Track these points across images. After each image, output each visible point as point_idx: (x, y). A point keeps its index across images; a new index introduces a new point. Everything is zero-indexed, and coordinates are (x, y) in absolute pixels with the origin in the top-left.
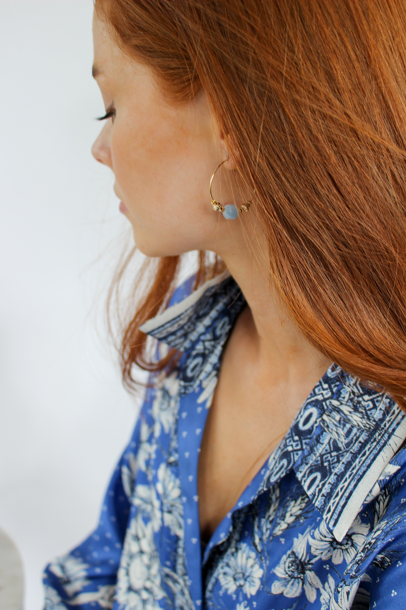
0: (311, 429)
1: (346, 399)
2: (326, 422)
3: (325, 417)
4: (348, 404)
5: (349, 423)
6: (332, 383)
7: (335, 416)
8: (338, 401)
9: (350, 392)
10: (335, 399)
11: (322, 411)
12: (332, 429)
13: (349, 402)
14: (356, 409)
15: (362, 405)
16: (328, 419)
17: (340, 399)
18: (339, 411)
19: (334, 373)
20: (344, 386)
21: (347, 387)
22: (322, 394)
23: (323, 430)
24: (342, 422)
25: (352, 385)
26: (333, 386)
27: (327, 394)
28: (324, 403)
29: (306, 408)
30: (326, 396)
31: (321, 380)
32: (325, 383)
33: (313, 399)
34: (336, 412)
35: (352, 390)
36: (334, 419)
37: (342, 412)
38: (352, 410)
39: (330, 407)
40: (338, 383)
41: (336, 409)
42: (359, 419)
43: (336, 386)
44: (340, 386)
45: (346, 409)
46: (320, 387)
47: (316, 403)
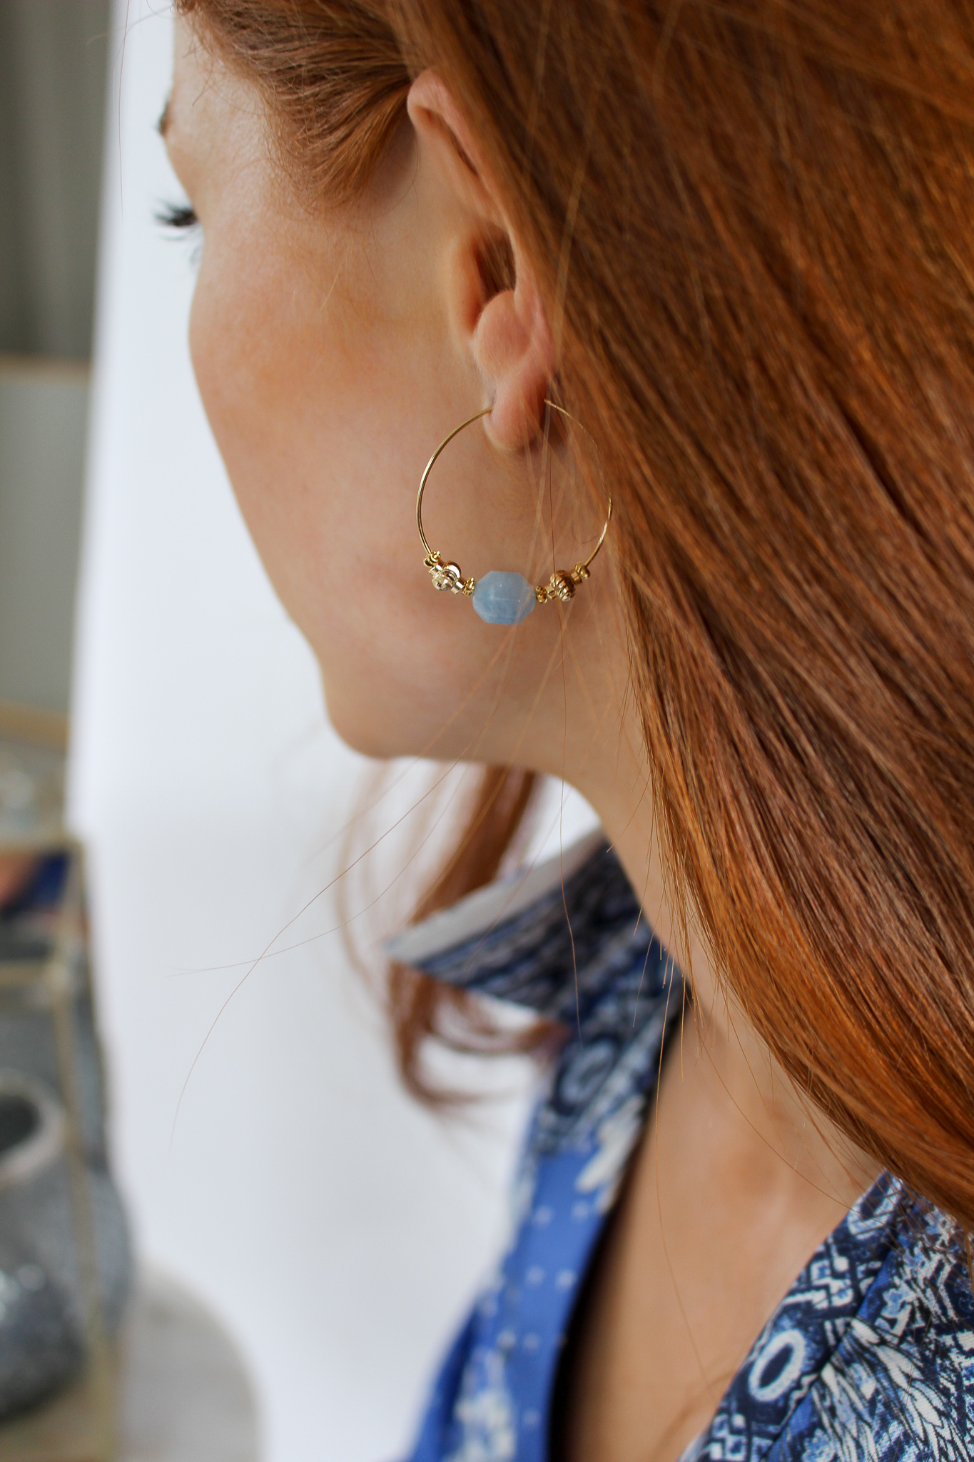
0: (781, 1404)
1: (899, 1329)
2: (831, 1395)
3: (828, 1374)
4: (904, 1346)
5: (901, 1422)
6: (862, 1262)
7: (860, 1379)
8: (874, 1329)
9: (912, 1304)
10: (862, 1321)
11: (822, 1355)
12: (844, 1426)
13: (909, 1343)
14: (929, 1377)
15: (952, 1363)
16: (838, 1383)
17: (879, 1322)
18: (876, 1367)
19: (870, 1223)
20: (897, 1280)
21: (904, 1287)
22: (826, 1287)
23: (815, 1419)
24: (880, 1408)
25: (921, 1283)
26: (861, 1268)
27: (841, 1292)
28: (828, 1325)
29: (776, 1326)
30: (839, 1302)
31: (830, 1240)
32: (842, 1252)
33: (800, 1298)
34: (866, 1365)
35: (919, 1299)
36: (857, 1388)
37: (886, 1370)
38: (916, 1374)
39: (847, 1344)
40: (877, 1265)
41: (867, 1355)
42: (933, 1417)
43: (871, 1273)
44: (883, 1280)
45: (898, 1365)
46: (826, 1262)
47: (805, 1317)
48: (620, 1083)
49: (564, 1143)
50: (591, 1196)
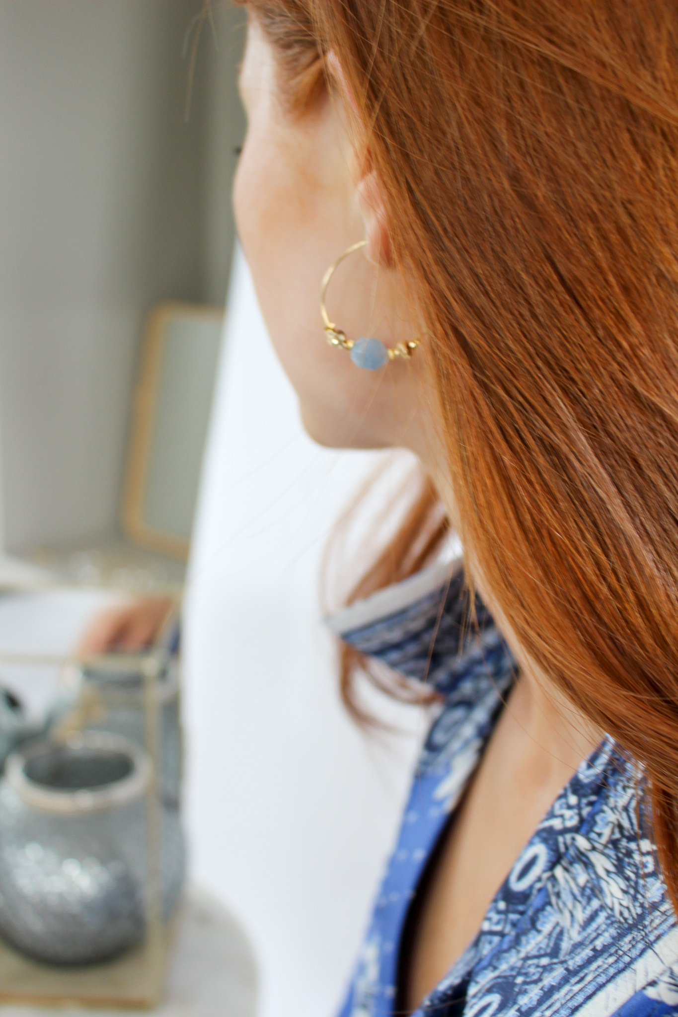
0: (528, 892)
1: (604, 840)
2: (559, 885)
3: (559, 872)
4: (607, 851)
5: (599, 899)
6: (585, 797)
7: (578, 874)
8: (589, 839)
9: (612, 823)
10: (583, 835)
11: (556, 859)
12: (564, 904)
13: (609, 848)
15: (634, 860)
16: (564, 877)
17: (593, 836)
18: (588, 865)
19: (591, 772)
20: (605, 808)
21: (609, 812)
22: (562, 816)
23: (547, 900)
24: (588, 892)
25: (620, 809)
26: (584, 801)
27: (571, 818)
28: (561, 839)
29: (531, 843)
30: (569, 824)
31: (568, 786)
32: (575, 792)
33: (547, 824)
34: (581, 864)
35: (618, 820)
36: (574, 879)
37: (593, 867)
38: (612, 868)
39: (572, 852)
40: (593, 798)
41: (584, 859)
42: (619, 894)
43: (591, 804)
44: (597, 807)
45: (602, 863)
46: (563, 800)
47: (548, 836)
48: (467, 731)
49: (430, 770)
50: (441, 802)
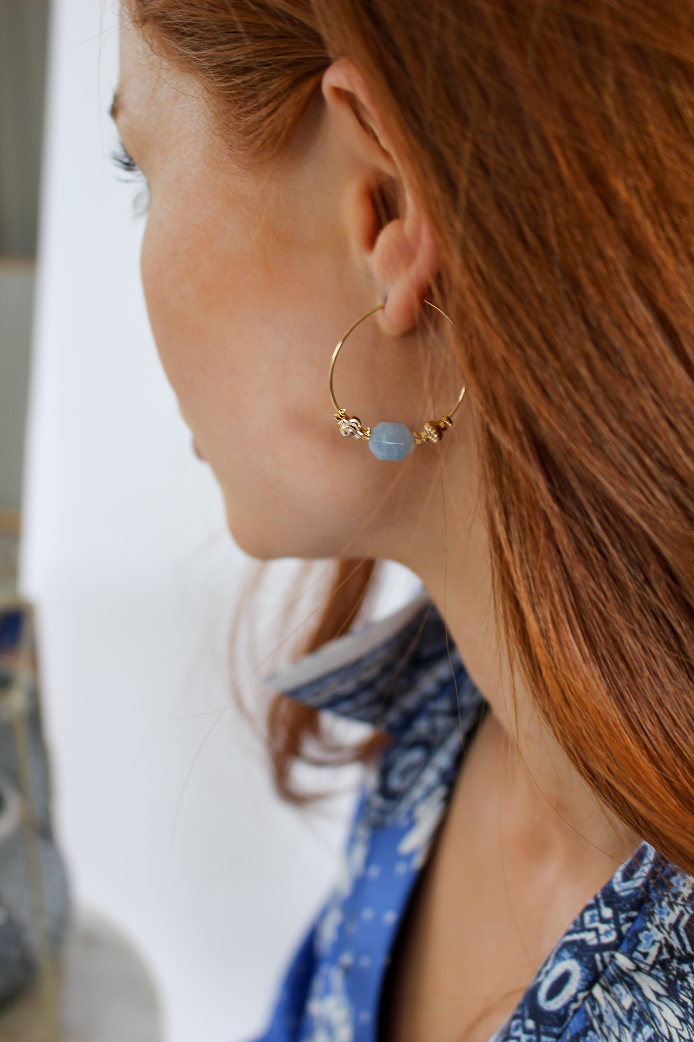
0: (562, 1012)
1: (650, 960)
2: (599, 1006)
3: (597, 991)
4: (654, 972)
5: (651, 1026)
6: (623, 911)
7: (621, 995)
8: (632, 959)
9: (660, 942)
10: (623, 954)
11: (593, 978)
12: (609, 1029)
13: (657, 969)
14: (672, 993)
15: (689, 983)
16: (605, 998)
17: (636, 955)
18: (633, 986)
19: (629, 884)
20: (649, 925)
21: (655, 930)
22: (596, 930)
23: (588, 1024)
24: (636, 1016)
25: (667, 927)
26: (622, 916)
27: (607, 933)
28: (597, 957)
29: (558, 957)
30: (605, 940)
31: (599, 896)
32: (608, 904)
33: (576, 937)
34: (625, 985)
35: (665, 939)
36: (618, 1001)
37: (640, 989)
38: (662, 991)
39: (611, 970)
40: (634, 914)
41: (626, 978)
42: (676, 1023)
43: (629, 919)
44: (639, 923)
45: (649, 985)
46: (595, 912)
47: (580, 951)
48: (430, 777)
50: (408, 858)
